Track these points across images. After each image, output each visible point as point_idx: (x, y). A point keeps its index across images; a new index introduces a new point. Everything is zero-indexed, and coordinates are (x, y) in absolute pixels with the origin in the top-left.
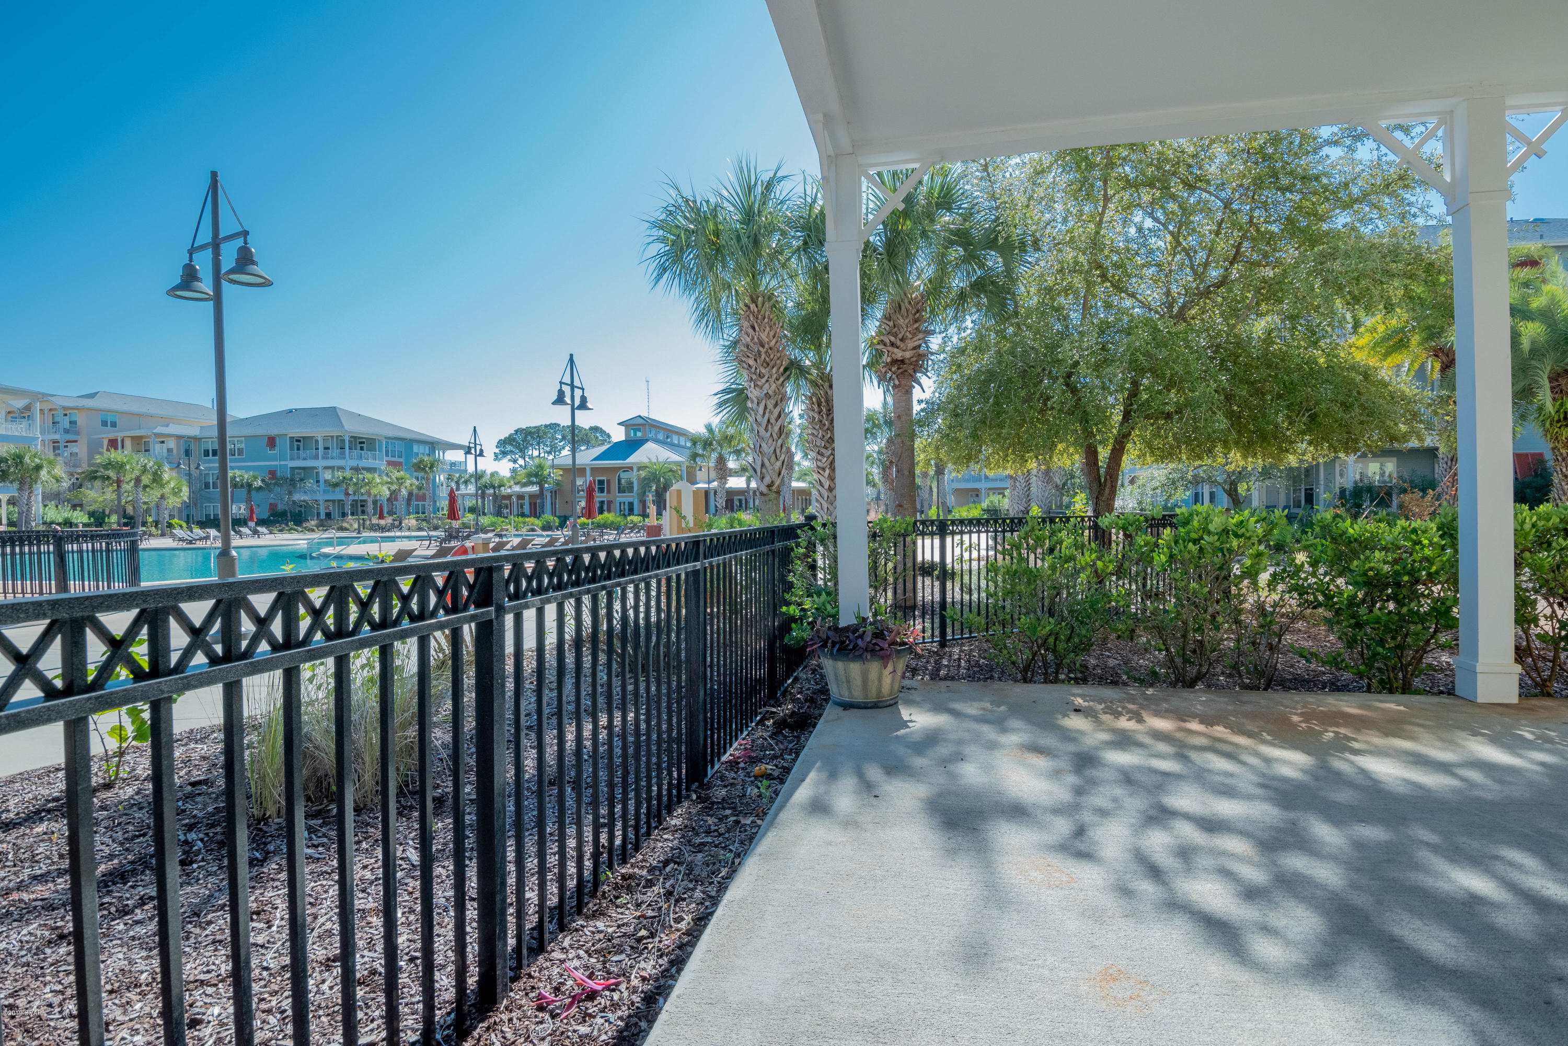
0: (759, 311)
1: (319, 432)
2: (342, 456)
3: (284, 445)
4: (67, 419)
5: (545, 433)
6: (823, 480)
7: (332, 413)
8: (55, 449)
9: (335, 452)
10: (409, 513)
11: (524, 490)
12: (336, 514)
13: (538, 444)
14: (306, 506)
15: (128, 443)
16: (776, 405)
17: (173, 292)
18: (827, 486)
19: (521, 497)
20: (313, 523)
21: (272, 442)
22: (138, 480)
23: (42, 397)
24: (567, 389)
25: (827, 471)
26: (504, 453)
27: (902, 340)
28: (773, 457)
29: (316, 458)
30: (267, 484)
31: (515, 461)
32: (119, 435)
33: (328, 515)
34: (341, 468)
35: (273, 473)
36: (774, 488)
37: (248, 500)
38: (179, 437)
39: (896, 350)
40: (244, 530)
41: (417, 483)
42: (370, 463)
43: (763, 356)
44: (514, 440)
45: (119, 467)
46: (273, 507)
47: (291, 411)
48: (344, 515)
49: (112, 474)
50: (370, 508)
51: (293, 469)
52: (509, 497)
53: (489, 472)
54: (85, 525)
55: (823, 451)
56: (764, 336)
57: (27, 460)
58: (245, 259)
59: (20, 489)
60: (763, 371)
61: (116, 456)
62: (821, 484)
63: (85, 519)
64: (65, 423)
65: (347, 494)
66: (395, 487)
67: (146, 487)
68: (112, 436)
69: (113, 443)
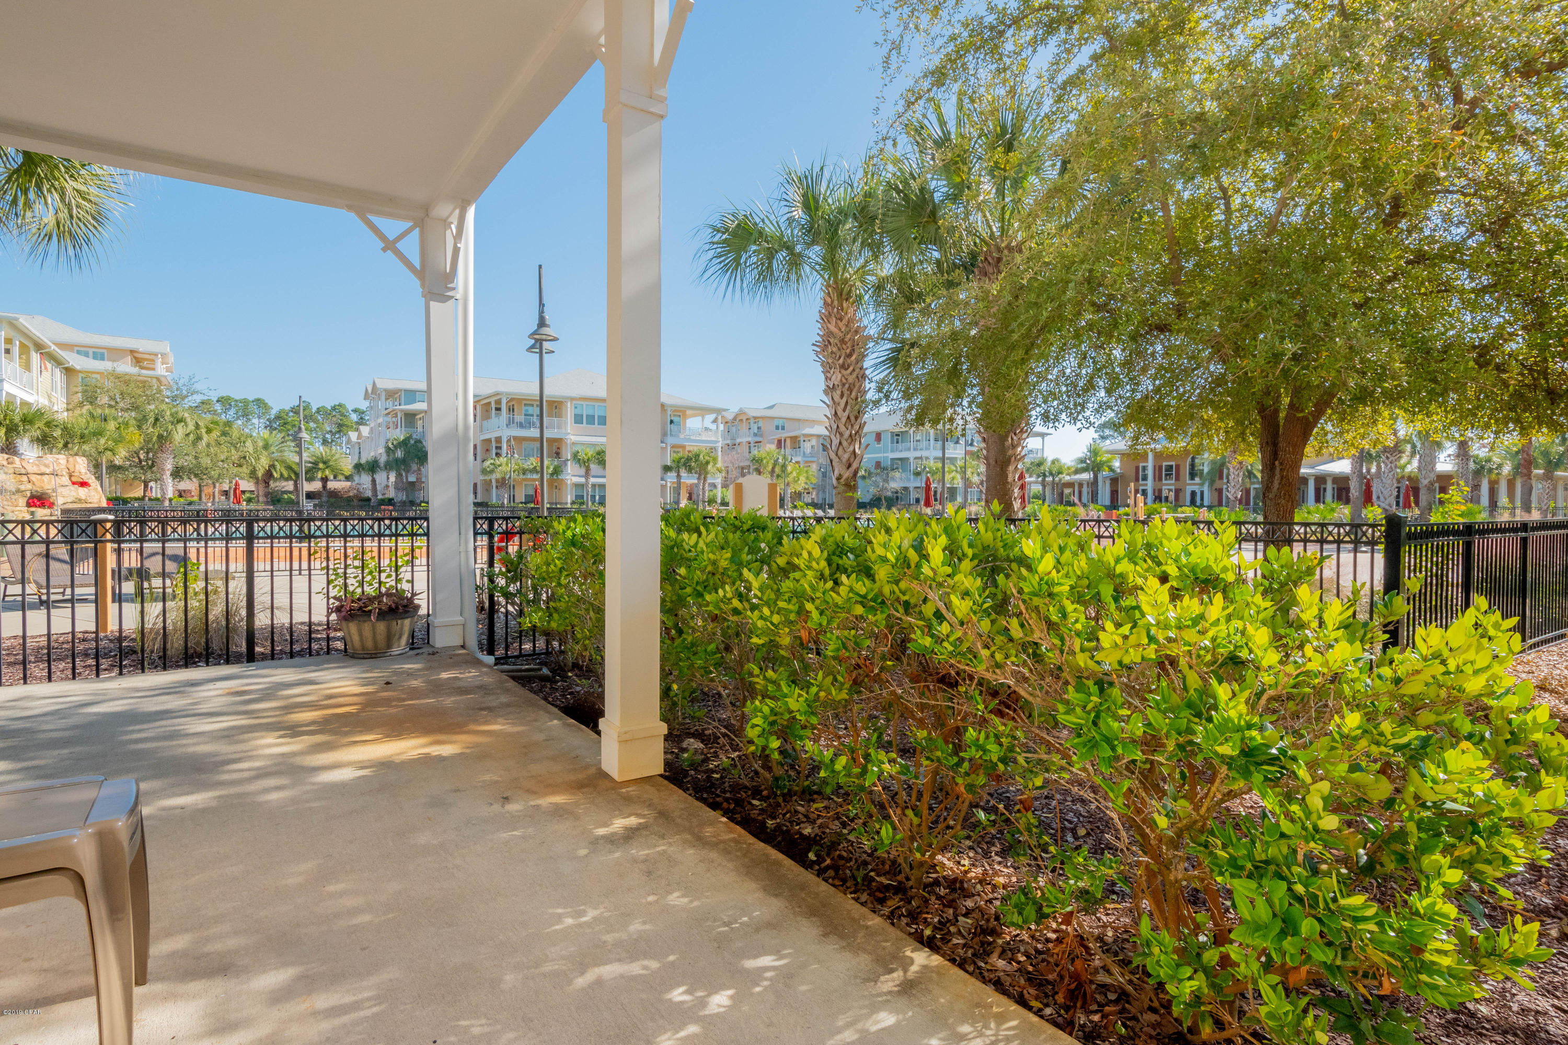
2: (928, 448)
3: (886, 439)
9: (924, 444)
21: (878, 437)
29: (909, 449)
32: (782, 436)
34: (927, 458)
35: (878, 464)
51: (892, 460)
68: (779, 437)
69: (779, 443)
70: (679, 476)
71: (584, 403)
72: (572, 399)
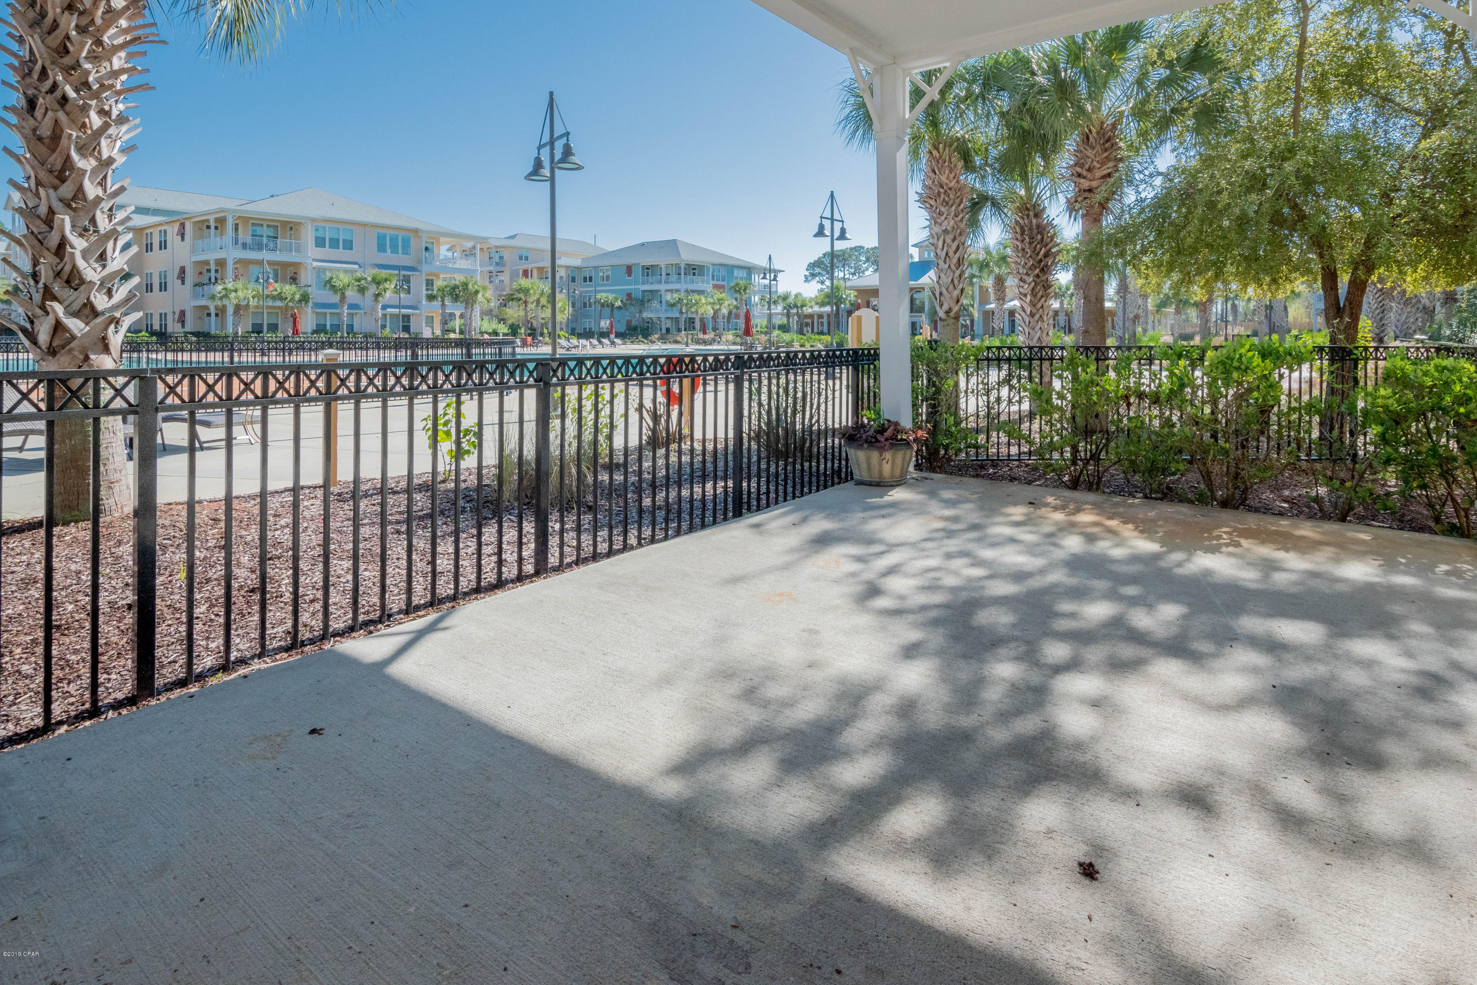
0: (941, 157)
1: (662, 260)
2: (679, 281)
3: (637, 272)
4: (497, 256)
5: (850, 256)
6: (1025, 306)
7: (672, 245)
8: (490, 277)
9: (674, 277)
10: (729, 330)
11: (823, 309)
12: (673, 330)
13: (844, 266)
14: (650, 322)
15: (535, 273)
16: (954, 240)
17: (528, 177)
18: (1028, 312)
19: (820, 316)
20: (657, 336)
21: (629, 270)
22: (538, 301)
23: (484, 240)
24: (827, 224)
25: (1029, 297)
26: (813, 275)
27: (1089, 170)
28: (951, 287)
29: (660, 282)
30: (625, 305)
31: (822, 283)
32: (528, 266)
33: (668, 330)
34: (677, 291)
35: (629, 295)
36: (952, 314)
37: (612, 316)
38: (567, 267)
39: (1082, 180)
40: (605, 341)
41: (735, 303)
42: (699, 286)
43: (942, 196)
44: (822, 262)
45: (526, 291)
46: (629, 322)
47: (643, 244)
48: (679, 330)
49: (521, 296)
50: (698, 325)
51: (643, 291)
52: (811, 316)
53: (793, 293)
54: (504, 335)
55: (1025, 277)
56: (944, 179)
57: (470, 286)
58: (568, 151)
59: (466, 308)
60: (943, 209)
61: (525, 283)
62: (1024, 311)
63: (506, 330)
64: (496, 258)
65: (681, 313)
66: (717, 307)
67: (543, 306)
68: (525, 267)
69: (526, 273)
70: (443, 305)
71: (327, 225)
72: (313, 220)
